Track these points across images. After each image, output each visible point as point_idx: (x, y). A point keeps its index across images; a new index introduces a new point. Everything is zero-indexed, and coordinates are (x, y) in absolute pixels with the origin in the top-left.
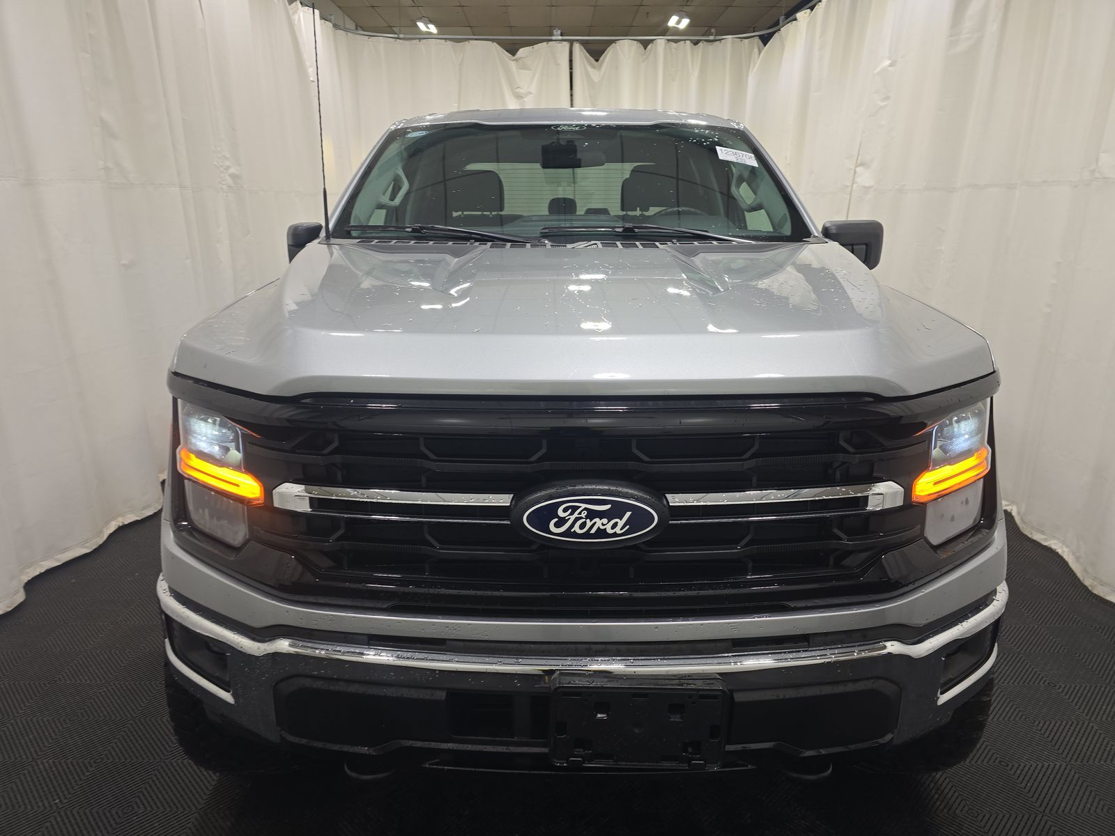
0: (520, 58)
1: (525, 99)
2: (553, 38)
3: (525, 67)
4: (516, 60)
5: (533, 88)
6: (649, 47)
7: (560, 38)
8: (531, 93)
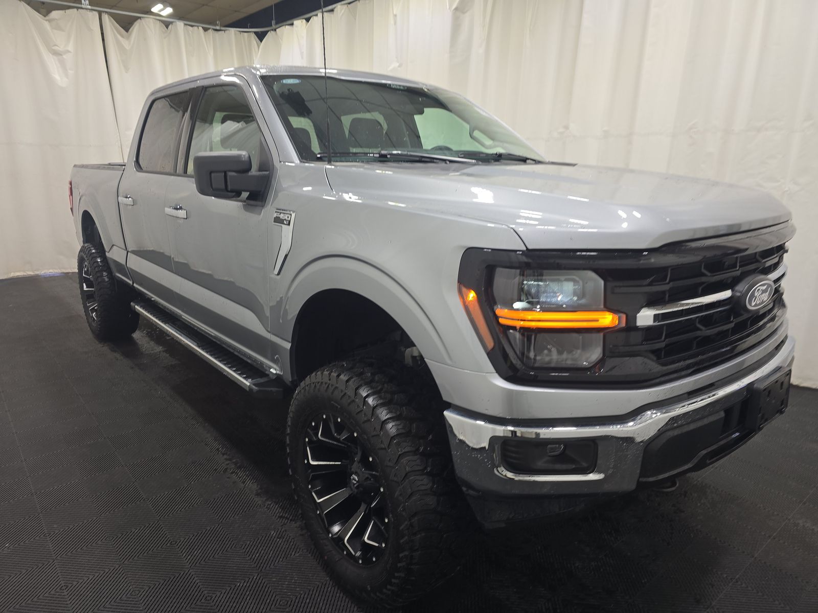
0: (54, 20)
1: (64, 56)
2: (83, 6)
3: (58, 28)
4: (49, 21)
5: (70, 47)
6: (170, 26)
7: (89, 7)
8: (70, 52)
